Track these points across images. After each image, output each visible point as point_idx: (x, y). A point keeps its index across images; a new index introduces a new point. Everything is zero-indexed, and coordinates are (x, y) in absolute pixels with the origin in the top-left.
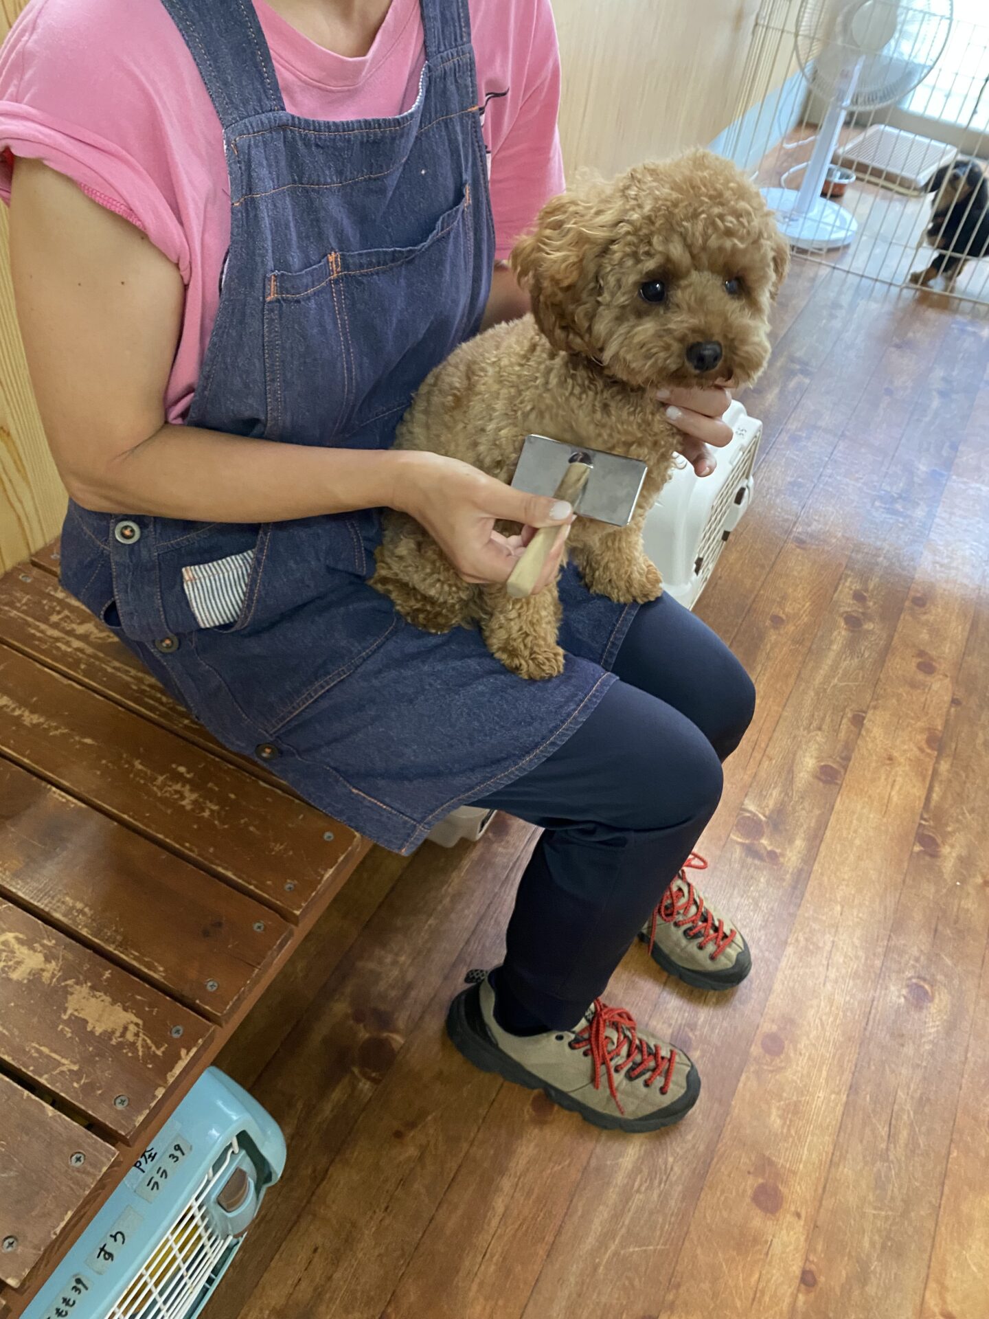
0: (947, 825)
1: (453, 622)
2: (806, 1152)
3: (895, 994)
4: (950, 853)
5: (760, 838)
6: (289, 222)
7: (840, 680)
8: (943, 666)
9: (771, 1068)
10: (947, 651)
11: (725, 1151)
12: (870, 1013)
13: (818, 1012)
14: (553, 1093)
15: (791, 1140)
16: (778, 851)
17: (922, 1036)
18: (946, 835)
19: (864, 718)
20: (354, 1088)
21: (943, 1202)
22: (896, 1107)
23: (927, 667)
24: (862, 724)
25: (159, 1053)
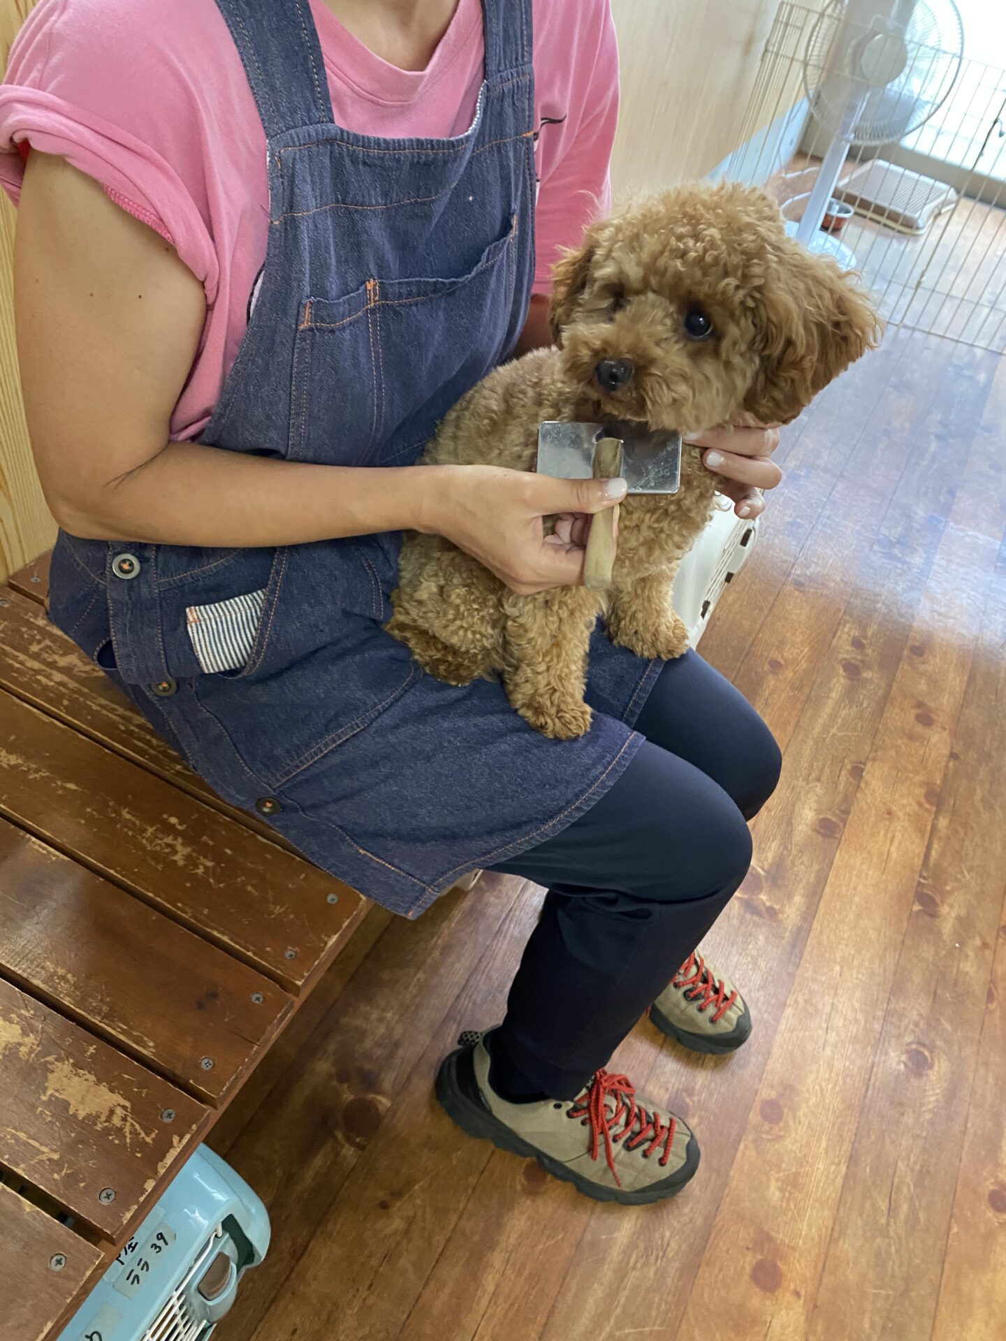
0: (946, 884)
1: (476, 674)
2: (805, 1227)
3: (895, 1060)
4: (950, 912)
5: (759, 894)
6: (329, 244)
7: (839, 729)
8: (941, 719)
9: (770, 1137)
10: (945, 702)
11: (723, 1225)
12: (869, 1080)
13: (817, 1078)
14: (546, 1161)
15: (790, 1214)
16: (777, 907)
17: (922, 1105)
18: (944, 894)
19: (863, 770)
20: (337, 1154)
21: (943, 1281)
22: (896, 1180)
23: (926, 719)
24: (861, 777)
25: (148, 1140)
